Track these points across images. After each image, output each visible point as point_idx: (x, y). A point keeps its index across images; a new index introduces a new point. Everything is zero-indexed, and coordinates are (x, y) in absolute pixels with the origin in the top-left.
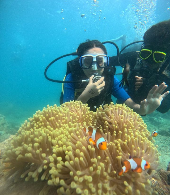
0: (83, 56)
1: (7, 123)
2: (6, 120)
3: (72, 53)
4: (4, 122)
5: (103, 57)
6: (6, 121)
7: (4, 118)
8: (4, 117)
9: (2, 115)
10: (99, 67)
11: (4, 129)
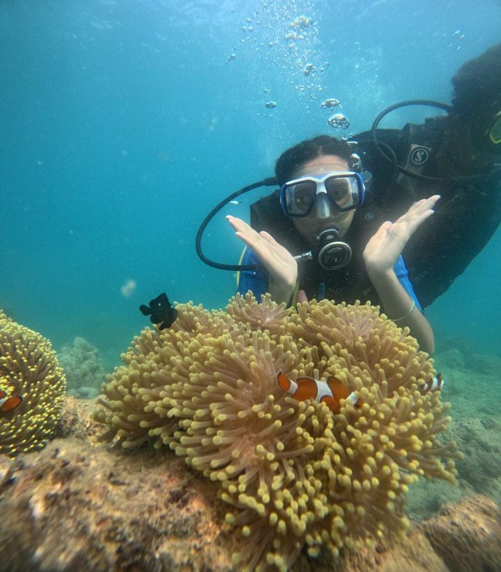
0: (288, 183)
1: (102, 368)
2: (100, 359)
3: (264, 180)
4: (95, 365)
5: (347, 179)
6: (100, 362)
7: (97, 355)
8: (96, 350)
9: (93, 347)
10: (335, 208)
11: (96, 382)
